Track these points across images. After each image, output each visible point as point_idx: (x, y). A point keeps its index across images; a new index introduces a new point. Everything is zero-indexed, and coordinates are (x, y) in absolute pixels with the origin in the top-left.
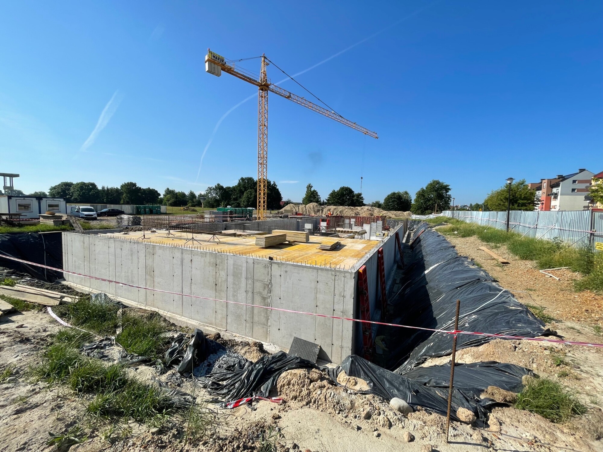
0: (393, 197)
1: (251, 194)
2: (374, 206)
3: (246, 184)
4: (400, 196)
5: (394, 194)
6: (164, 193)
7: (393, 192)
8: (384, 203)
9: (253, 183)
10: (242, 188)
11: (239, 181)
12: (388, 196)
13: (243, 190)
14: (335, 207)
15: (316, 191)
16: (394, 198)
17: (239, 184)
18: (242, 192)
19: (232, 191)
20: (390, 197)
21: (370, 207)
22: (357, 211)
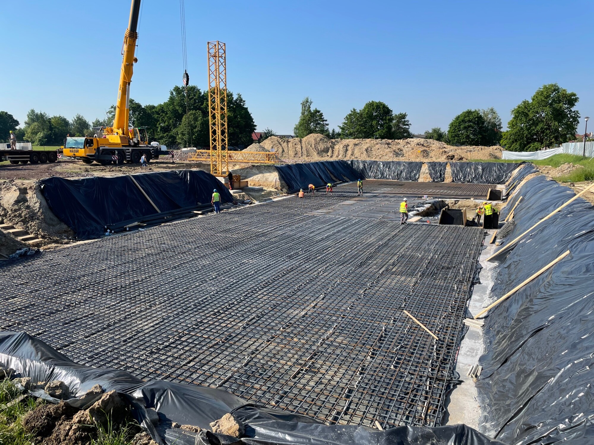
0: (467, 119)
1: (196, 119)
2: (430, 138)
3: (186, 99)
4: (480, 118)
5: (469, 113)
6: (26, 119)
7: (465, 110)
8: (449, 132)
9: (199, 97)
10: (177, 108)
11: (172, 94)
12: (458, 118)
13: (180, 112)
14: (356, 141)
15: (319, 112)
16: (470, 121)
17: (172, 99)
18: (178, 117)
19: (158, 113)
20: (460, 119)
21: (423, 140)
22: (399, 147)
